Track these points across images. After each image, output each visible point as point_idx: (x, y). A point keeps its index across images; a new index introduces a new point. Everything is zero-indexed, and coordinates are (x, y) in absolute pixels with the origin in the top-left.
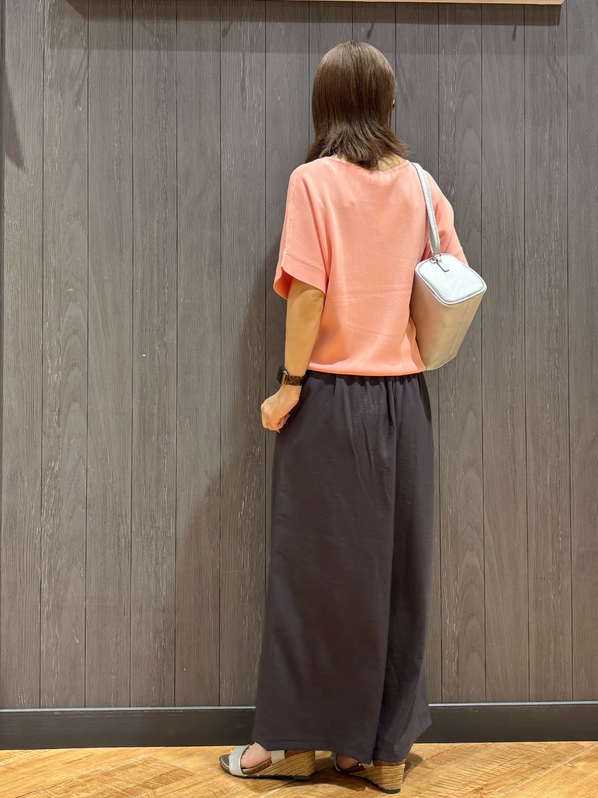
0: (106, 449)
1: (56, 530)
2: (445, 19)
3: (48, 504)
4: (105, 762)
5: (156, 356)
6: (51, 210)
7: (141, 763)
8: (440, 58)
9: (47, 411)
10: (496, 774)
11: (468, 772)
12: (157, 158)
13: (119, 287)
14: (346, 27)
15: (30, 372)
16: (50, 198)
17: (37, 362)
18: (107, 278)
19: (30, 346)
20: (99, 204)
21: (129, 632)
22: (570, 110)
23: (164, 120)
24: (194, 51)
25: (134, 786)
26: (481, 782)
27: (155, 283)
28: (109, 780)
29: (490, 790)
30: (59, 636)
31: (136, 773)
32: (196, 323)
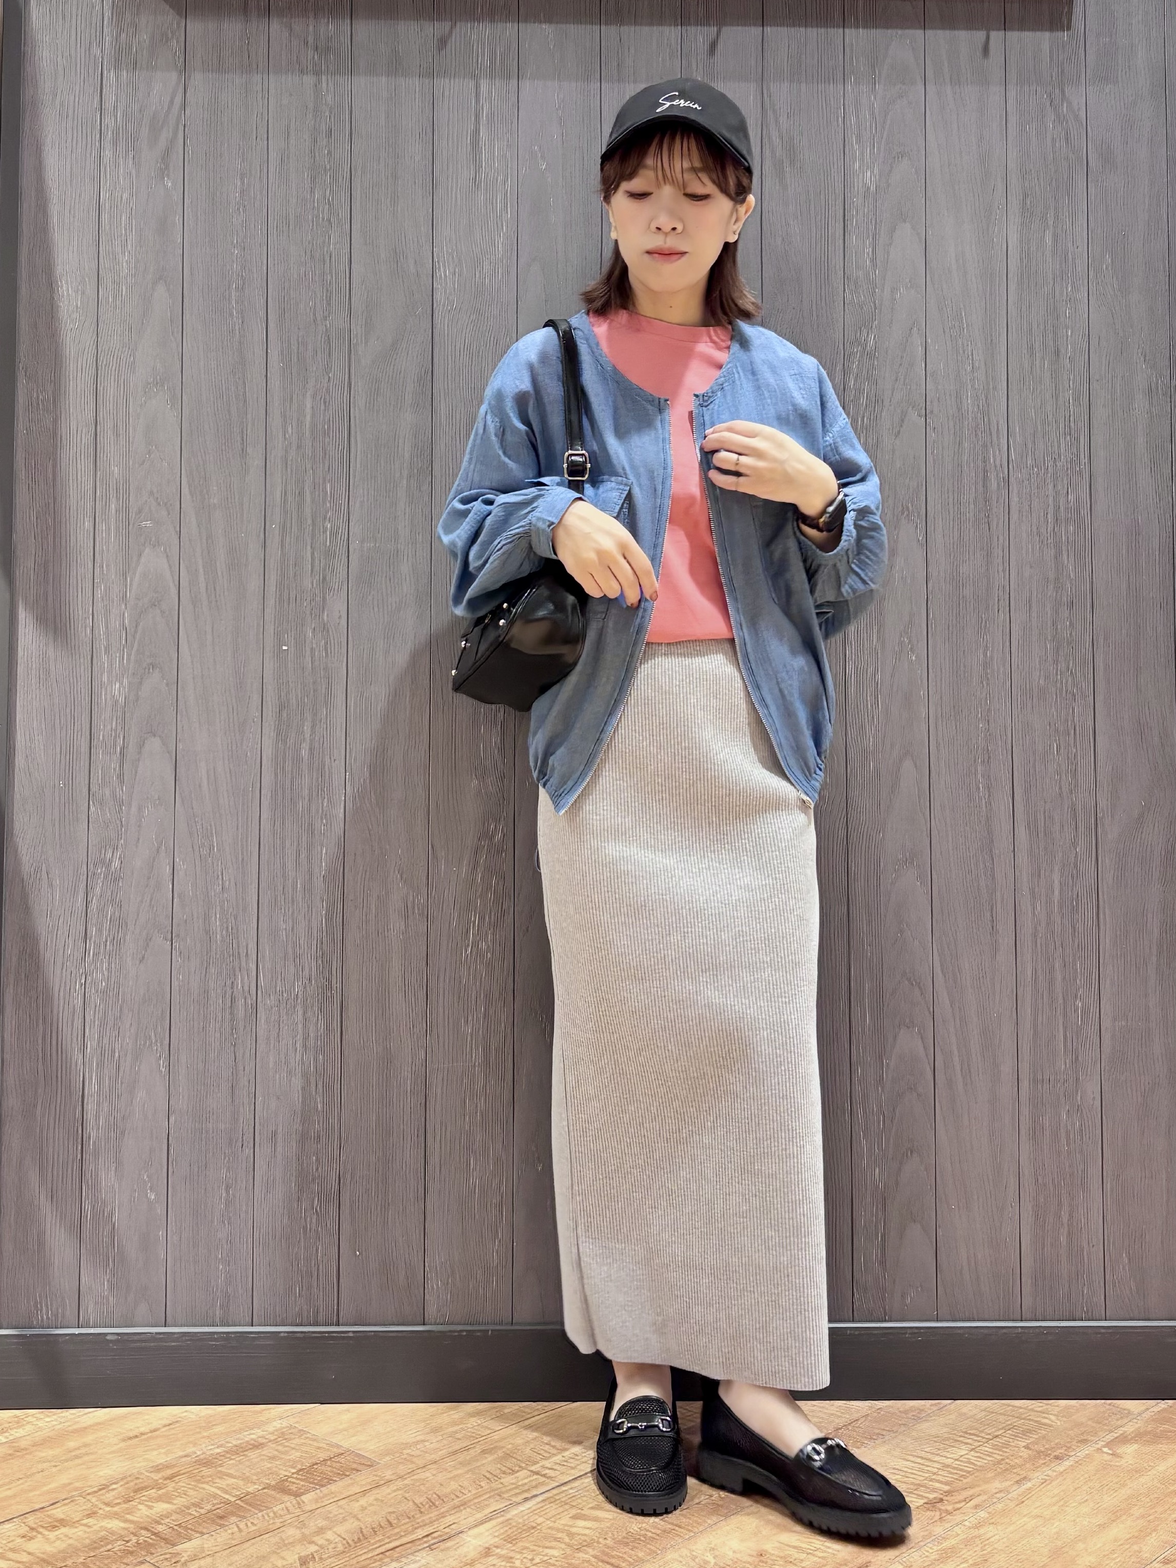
0: (211, 826)
1: (113, 983)
2: (857, 19)
3: (100, 932)
4: (202, 1438)
5: (308, 649)
6: (113, 372)
7: (272, 1438)
8: (846, 90)
9: (100, 755)
10: (965, 1469)
11: (911, 1464)
12: (312, 275)
13: (239, 520)
14: (671, 33)
15: (68, 679)
16: (110, 350)
17: (82, 660)
18: (216, 501)
20: (202, 363)
21: (251, 1181)
22: (1092, 188)
23: (327, 206)
24: (384, 77)
25: (260, 1488)
26: (937, 1485)
27: (308, 511)
28: (211, 1476)
29: (956, 1503)
30: (116, 1186)
31: (262, 1460)
32: (384, 586)
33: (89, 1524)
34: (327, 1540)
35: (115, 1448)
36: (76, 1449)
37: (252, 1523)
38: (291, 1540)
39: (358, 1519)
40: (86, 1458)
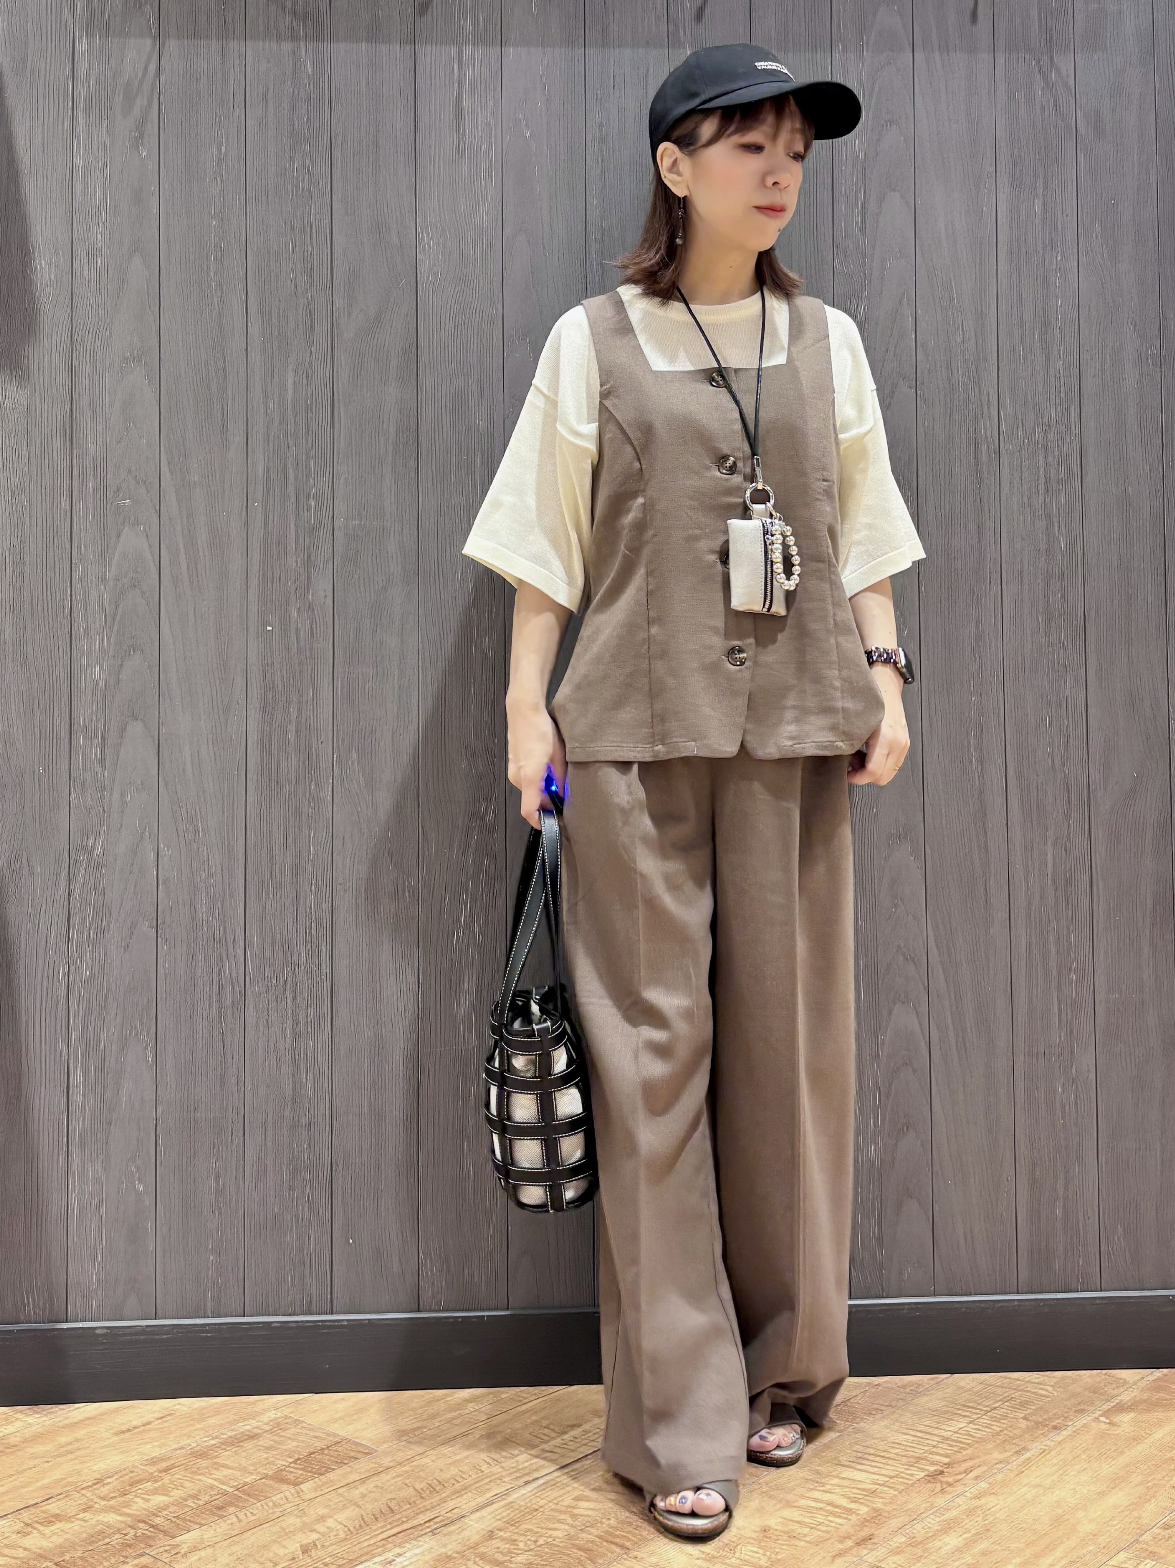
0: (196, 810)
1: (98, 972)
3: (83, 920)
4: (197, 1430)
5: (293, 630)
6: (89, 348)
7: (267, 1428)
8: (833, 58)
9: (80, 737)
10: (964, 1441)
11: (911, 1438)
12: (292, 248)
13: (220, 496)
15: (46, 663)
16: (86, 324)
17: (61, 643)
18: (196, 479)
19: (46, 612)
21: (242, 1170)
22: (1081, 157)
23: (307, 176)
24: (363, 44)
25: (258, 1478)
26: (938, 1458)
27: (291, 489)
28: (207, 1468)
29: (957, 1474)
30: (103, 1178)
31: (259, 1450)
32: (370, 563)
33: (86, 1518)
34: (328, 1528)
35: (108, 1442)
36: (68, 1444)
37: (251, 1513)
38: (292, 1529)
39: (361, 1507)
40: (78, 1453)
